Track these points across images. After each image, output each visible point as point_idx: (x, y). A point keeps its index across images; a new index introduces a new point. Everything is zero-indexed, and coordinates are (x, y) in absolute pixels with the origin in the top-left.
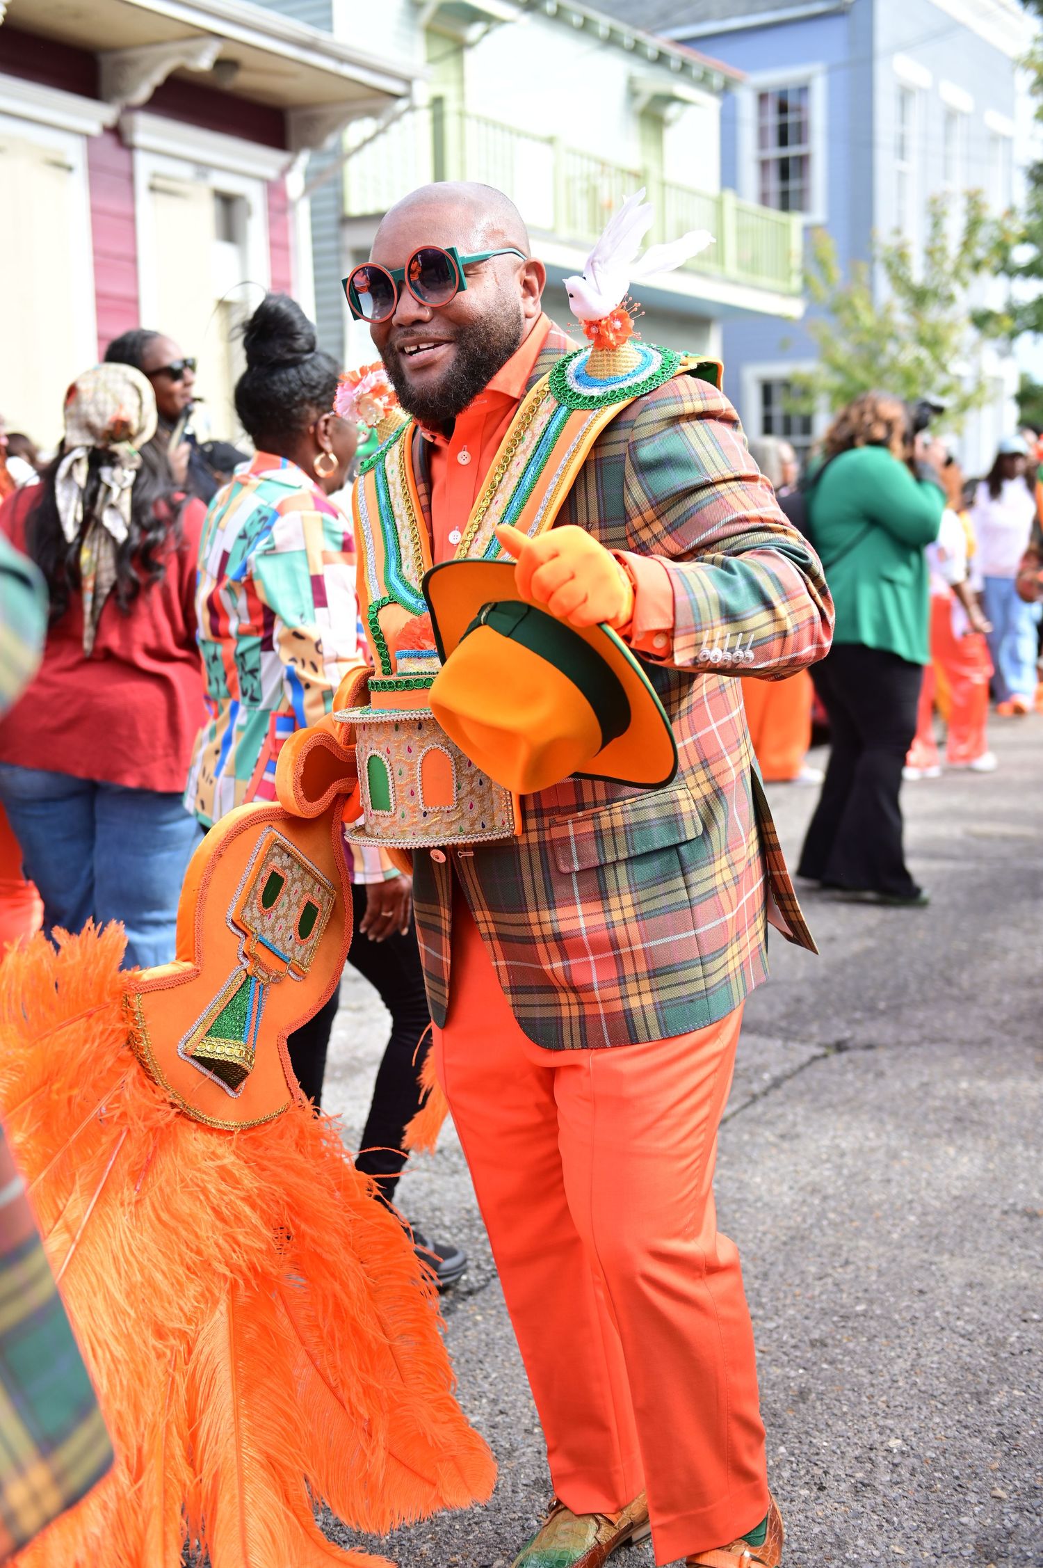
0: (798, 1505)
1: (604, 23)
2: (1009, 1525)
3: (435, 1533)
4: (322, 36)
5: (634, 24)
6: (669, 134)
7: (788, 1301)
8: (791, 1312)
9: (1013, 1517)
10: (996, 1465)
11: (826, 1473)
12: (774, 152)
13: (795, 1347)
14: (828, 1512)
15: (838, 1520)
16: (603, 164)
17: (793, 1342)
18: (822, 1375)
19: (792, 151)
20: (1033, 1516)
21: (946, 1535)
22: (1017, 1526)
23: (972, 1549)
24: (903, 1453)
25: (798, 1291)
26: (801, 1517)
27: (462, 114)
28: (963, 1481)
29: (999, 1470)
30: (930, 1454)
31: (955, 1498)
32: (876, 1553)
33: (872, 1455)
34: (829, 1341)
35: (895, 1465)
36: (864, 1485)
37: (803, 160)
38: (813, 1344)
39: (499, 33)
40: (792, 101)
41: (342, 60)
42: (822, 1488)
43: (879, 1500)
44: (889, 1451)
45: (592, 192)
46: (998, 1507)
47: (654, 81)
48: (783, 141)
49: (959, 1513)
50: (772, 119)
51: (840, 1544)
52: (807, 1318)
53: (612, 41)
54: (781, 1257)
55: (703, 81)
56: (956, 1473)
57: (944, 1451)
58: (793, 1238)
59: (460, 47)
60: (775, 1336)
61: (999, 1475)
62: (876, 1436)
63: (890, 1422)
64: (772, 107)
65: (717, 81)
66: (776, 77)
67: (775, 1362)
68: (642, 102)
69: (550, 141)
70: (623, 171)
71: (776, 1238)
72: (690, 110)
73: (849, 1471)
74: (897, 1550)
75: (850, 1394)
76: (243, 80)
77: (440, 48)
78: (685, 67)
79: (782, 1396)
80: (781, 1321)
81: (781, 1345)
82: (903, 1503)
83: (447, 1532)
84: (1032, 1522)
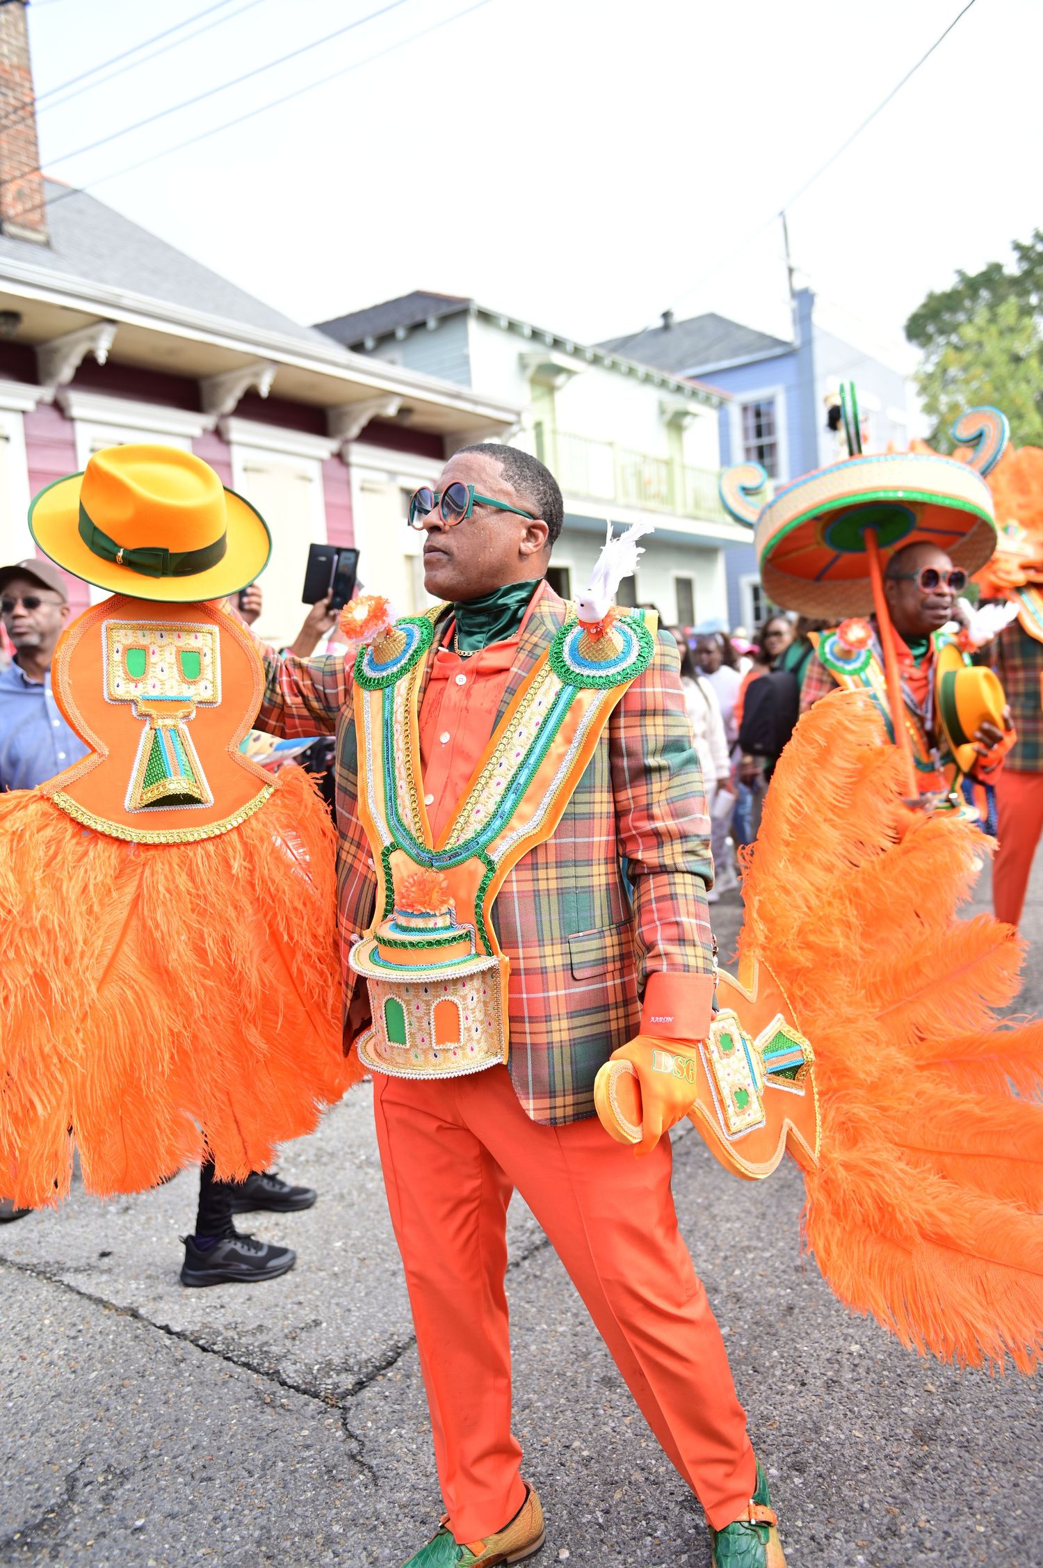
0: (786, 1398)
1: (642, 369)
2: (937, 1414)
3: (532, 1419)
4: (464, 390)
5: (662, 368)
6: (686, 435)
7: (779, 1236)
8: (781, 1244)
9: (940, 1407)
10: (927, 1366)
11: (806, 1372)
12: (754, 442)
13: (784, 1271)
14: (808, 1403)
15: (815, 1409)
16: (645, 457)
17: (783, 1267)
18: (803, 1293)
19: (765, 440)
20: (954, 1406)
21: (892, 1421)
22: (943, 1414)
23: (910, 1433)
24: (860, 1356)
25: (786, 1228)
26: (789, 1407)
27: (554, 432)
28: (904, 1378)
29: (930, 1369)
30: (880, 1356)
31: (898, 1392)
32: (842, 1437)
33: (839, 1357)
34: (808, 1267)
35: (856, 1366)
36: (834, 1382)
37: (772, 447)
38: (797, 1269)
39: (575, 379)
40: (763, 410)
41: (475, 402)
42: (803, 1384)
43: (844, 1393)
44: (851, 1354)
45: (639, 474)
46: (930, 1399)
47: (675, 403)
48: (759, 433)
49: (901, 1404)
50: (752, 422)
51: (817, 1430)
52: (792, 1249)
53: (647, 379)
54: (774, 1201)
55: (707, 400)
56: (899, 1371)
57: (890, 1354)
58: (782, 1187)
59: (551, 389)
60: (770, 1263)
61: (929, 1373)
62: (841, 1342)
63: (851, 1331)
64: (751, 414)
65: (715, 400)
66: (754, 395)
67: (770, 1284)
68: (668, 416)
69: (611, 444)
70: (657, 461)
71: (771, 1186)
72: (698, 420)
73: (823, 1371)
74: (857, 1434)
75: (822, 1308)
76: (416, 420)
77: (539, 391)
78: (694, 394)
79: (775, 1310)
80: (774, 1252)
81: (775, 1270)
82: (861, 1396)
83: (541, 1419)
84: (954, 1411)
